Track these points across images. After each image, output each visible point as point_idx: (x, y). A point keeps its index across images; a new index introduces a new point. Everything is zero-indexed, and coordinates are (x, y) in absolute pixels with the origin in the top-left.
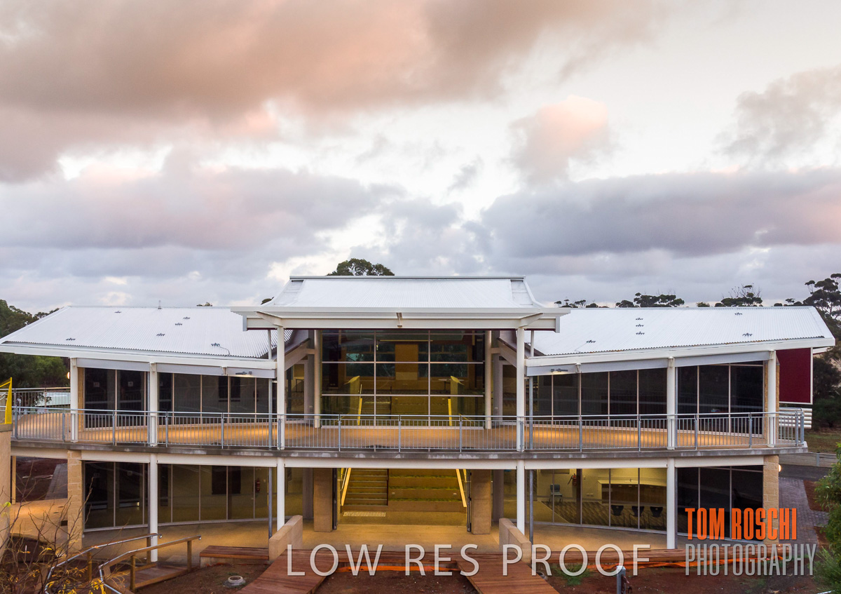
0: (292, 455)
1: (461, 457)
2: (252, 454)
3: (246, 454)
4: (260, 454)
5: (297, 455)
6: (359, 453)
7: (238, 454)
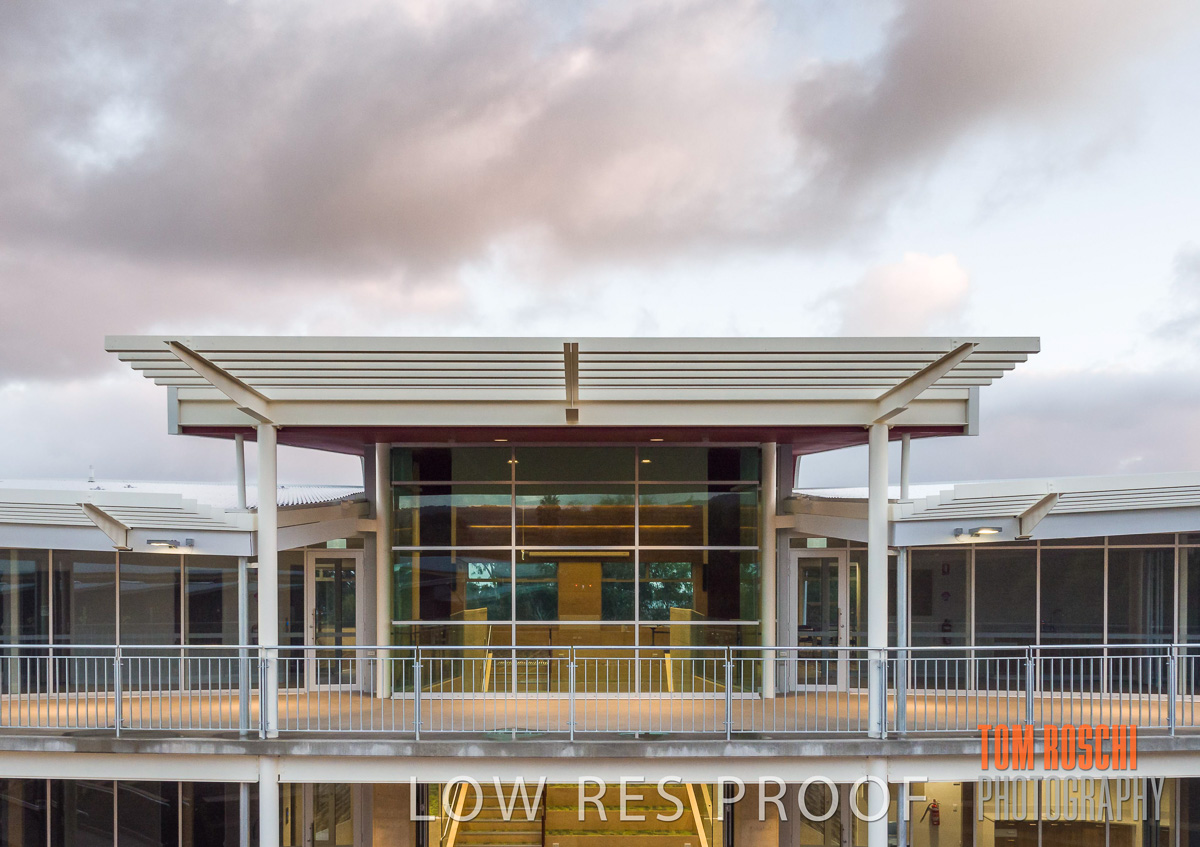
0: (296, 751)
1: (730, 751)
2: (193, 749)
3: (176, 749)
4: (211, 750)
5: (307, 751)
6: (468, 745)
7: (157, 749)
